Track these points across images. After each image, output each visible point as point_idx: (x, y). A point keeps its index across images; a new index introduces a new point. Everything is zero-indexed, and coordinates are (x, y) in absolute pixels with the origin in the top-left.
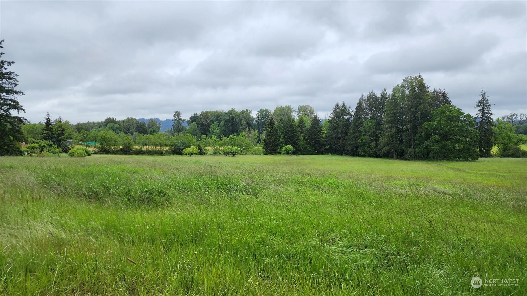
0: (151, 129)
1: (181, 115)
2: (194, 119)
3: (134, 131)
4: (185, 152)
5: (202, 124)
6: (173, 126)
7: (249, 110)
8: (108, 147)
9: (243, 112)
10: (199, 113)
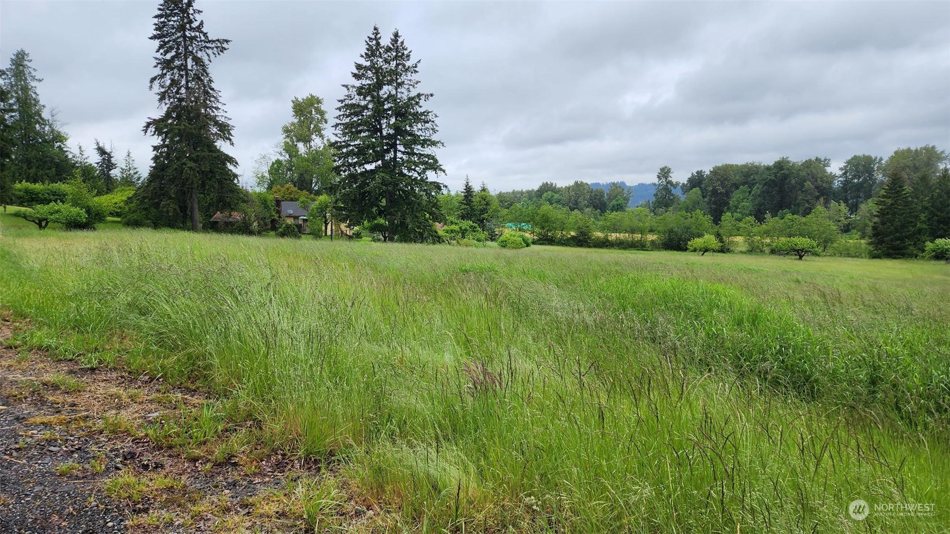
0: (614, 202)
1: (671, 175)
2: (696, 181)
3: (585, 205)
4: (692, 246)
5: (714, 192)
6: (656, 195)
7: (823, 160)
8: (553, 232)
9: (808, 164)
10: (707, 170)
